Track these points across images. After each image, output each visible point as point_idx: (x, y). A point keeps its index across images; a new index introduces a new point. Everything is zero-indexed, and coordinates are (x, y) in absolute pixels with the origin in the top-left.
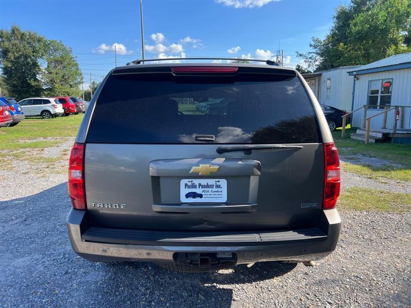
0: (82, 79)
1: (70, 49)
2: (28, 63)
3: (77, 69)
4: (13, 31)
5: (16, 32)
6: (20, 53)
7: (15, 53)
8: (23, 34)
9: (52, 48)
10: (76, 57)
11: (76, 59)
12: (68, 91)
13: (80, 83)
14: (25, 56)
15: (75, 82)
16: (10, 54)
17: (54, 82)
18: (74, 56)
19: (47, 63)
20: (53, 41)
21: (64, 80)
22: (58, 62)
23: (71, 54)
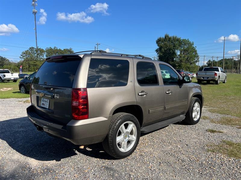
0: (198, 59)
1: (192, 43)
2: (170, 53)
3: (196, 54)
4: (165, 37)
5: (167, 37)
6: (167, 48)
7: (165, 48)
8: (170, 38)
9: (183, 43)
10: (196, 47)
11: (196, 48)
12: (189, 66)
13: (196, 61)
14: (169, 49)
15: (194, 61)
16: (163, 49)
17: (182, 62)
18: (194, 47)
19: (179, 52)
20: (184, 40)
21: (187, 60)
22: (185, 51)
23: (193, 46)
